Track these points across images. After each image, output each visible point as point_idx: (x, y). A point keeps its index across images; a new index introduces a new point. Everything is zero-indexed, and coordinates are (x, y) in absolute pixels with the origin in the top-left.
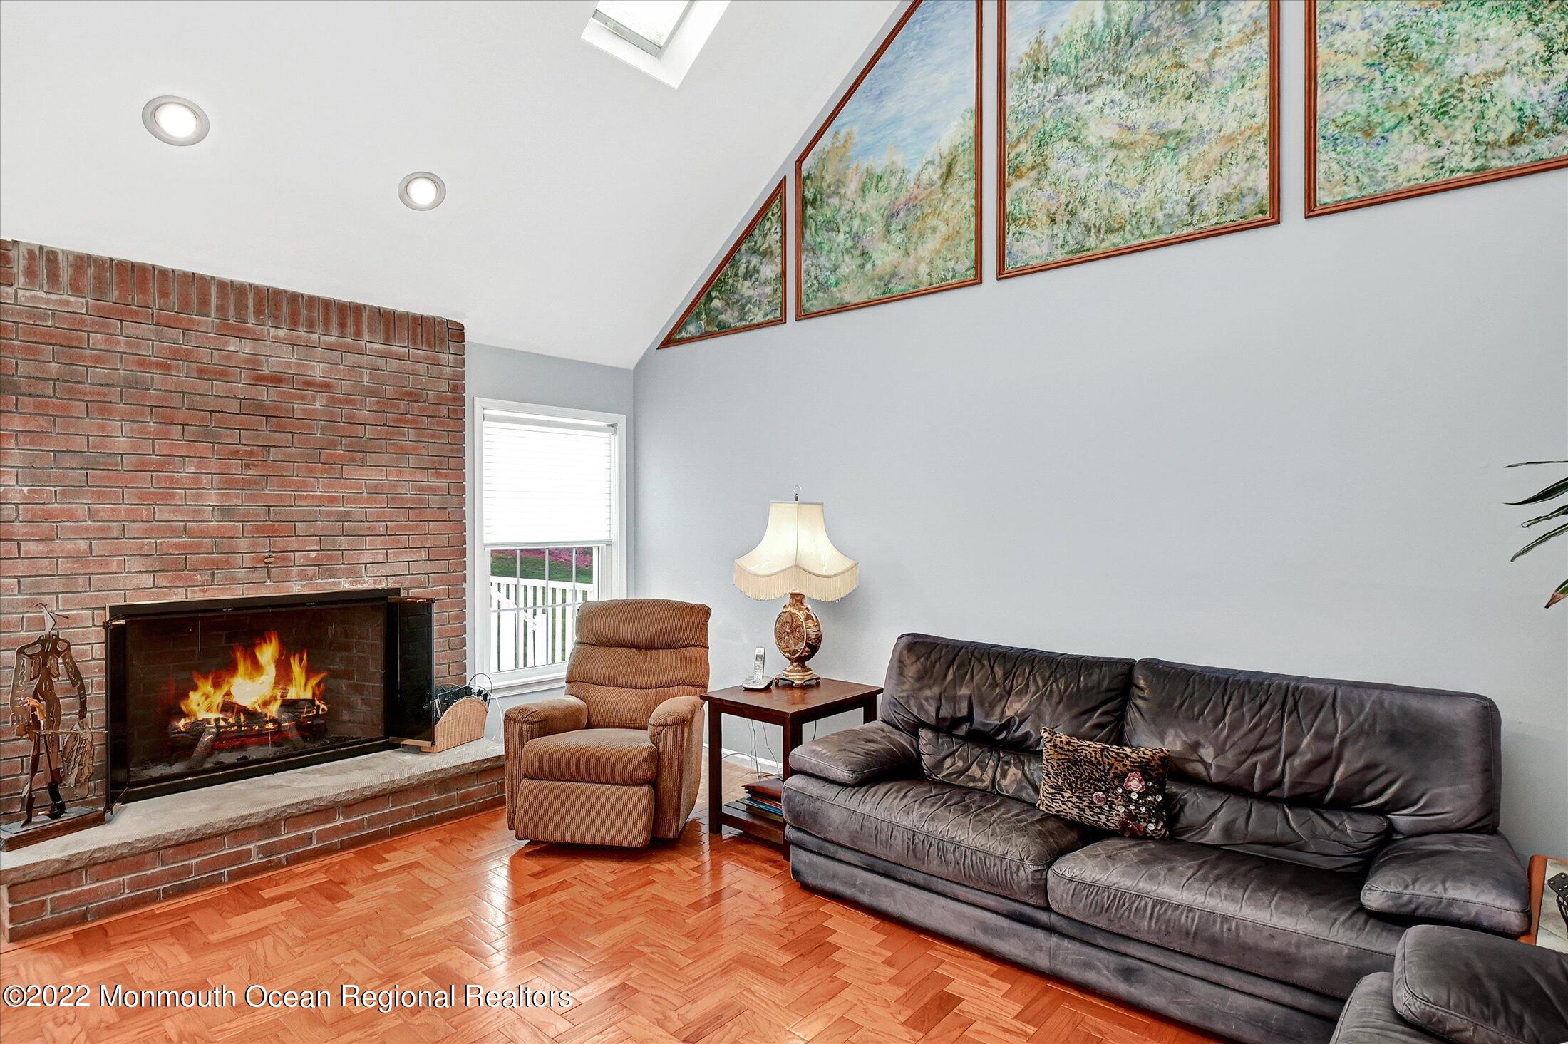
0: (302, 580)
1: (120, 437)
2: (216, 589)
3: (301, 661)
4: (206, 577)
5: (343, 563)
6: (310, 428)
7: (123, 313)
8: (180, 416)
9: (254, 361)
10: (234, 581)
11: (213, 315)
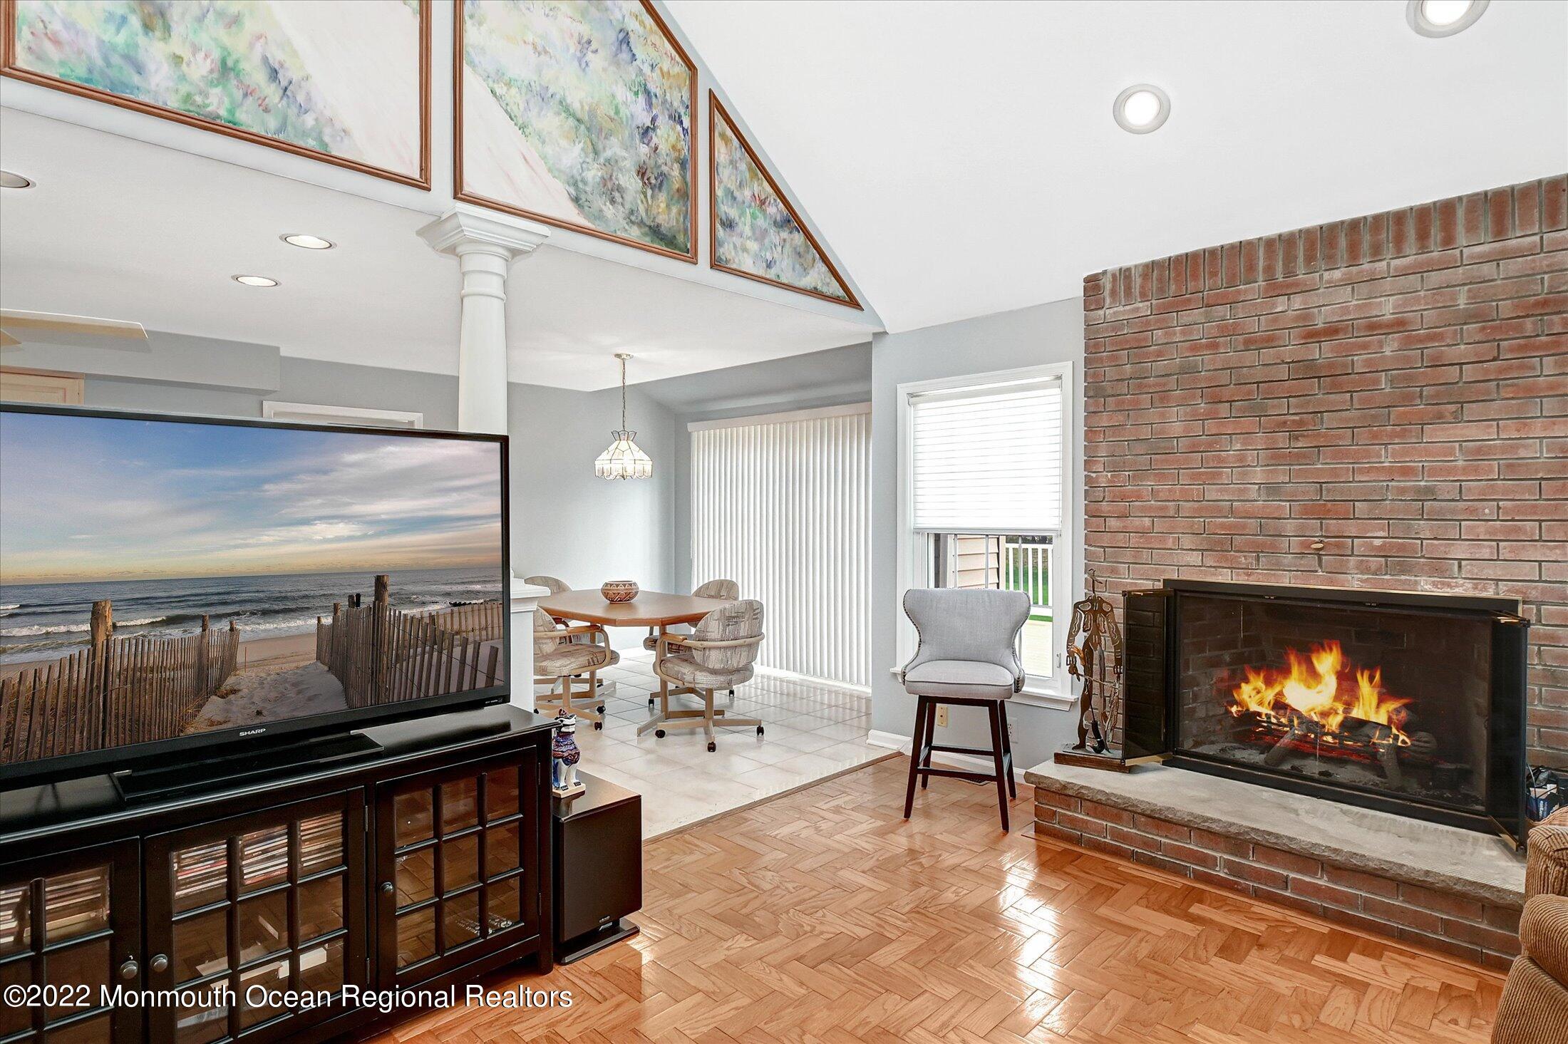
0: (1362, 573)
1: (1175, 422)
2: (1260, 574)
3: (1371, 679)
4: (1250, 560)
5: (1423, 557)
6: (1377, 381)
7: (1179, 304)
8: (1226, 393)
9: (1305, 316)
10: (1278, 567)
11: (1261, 278)
